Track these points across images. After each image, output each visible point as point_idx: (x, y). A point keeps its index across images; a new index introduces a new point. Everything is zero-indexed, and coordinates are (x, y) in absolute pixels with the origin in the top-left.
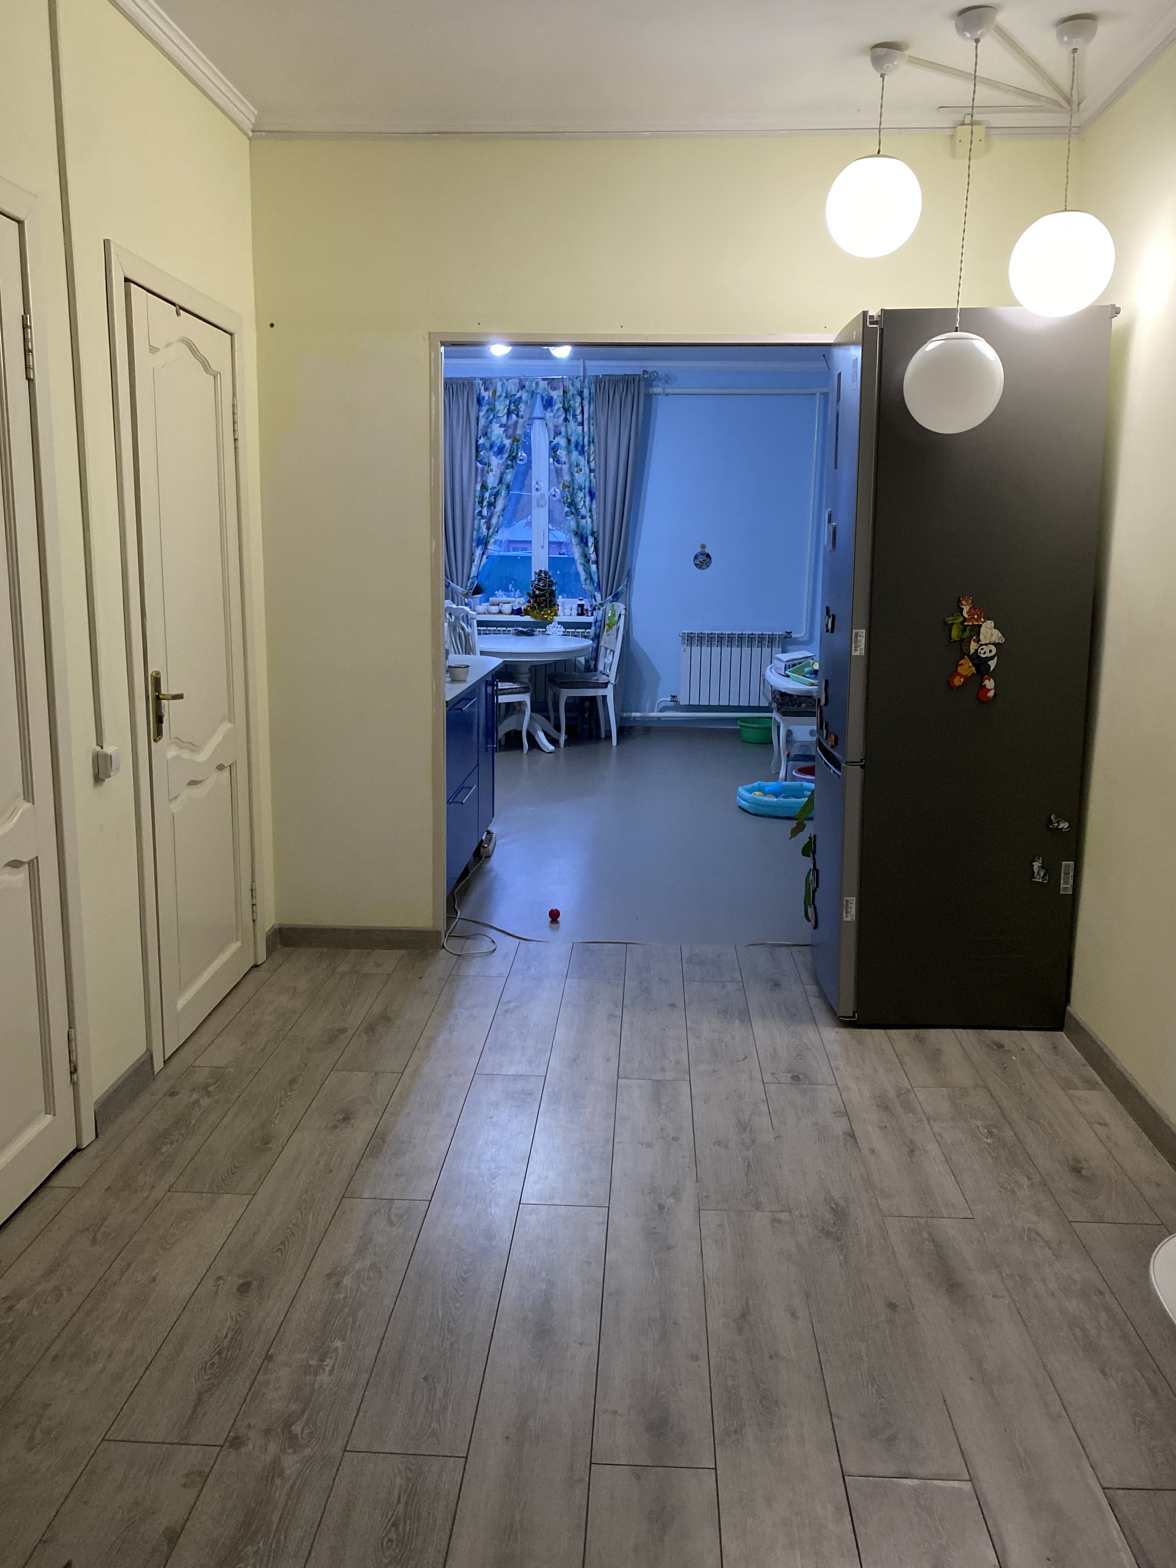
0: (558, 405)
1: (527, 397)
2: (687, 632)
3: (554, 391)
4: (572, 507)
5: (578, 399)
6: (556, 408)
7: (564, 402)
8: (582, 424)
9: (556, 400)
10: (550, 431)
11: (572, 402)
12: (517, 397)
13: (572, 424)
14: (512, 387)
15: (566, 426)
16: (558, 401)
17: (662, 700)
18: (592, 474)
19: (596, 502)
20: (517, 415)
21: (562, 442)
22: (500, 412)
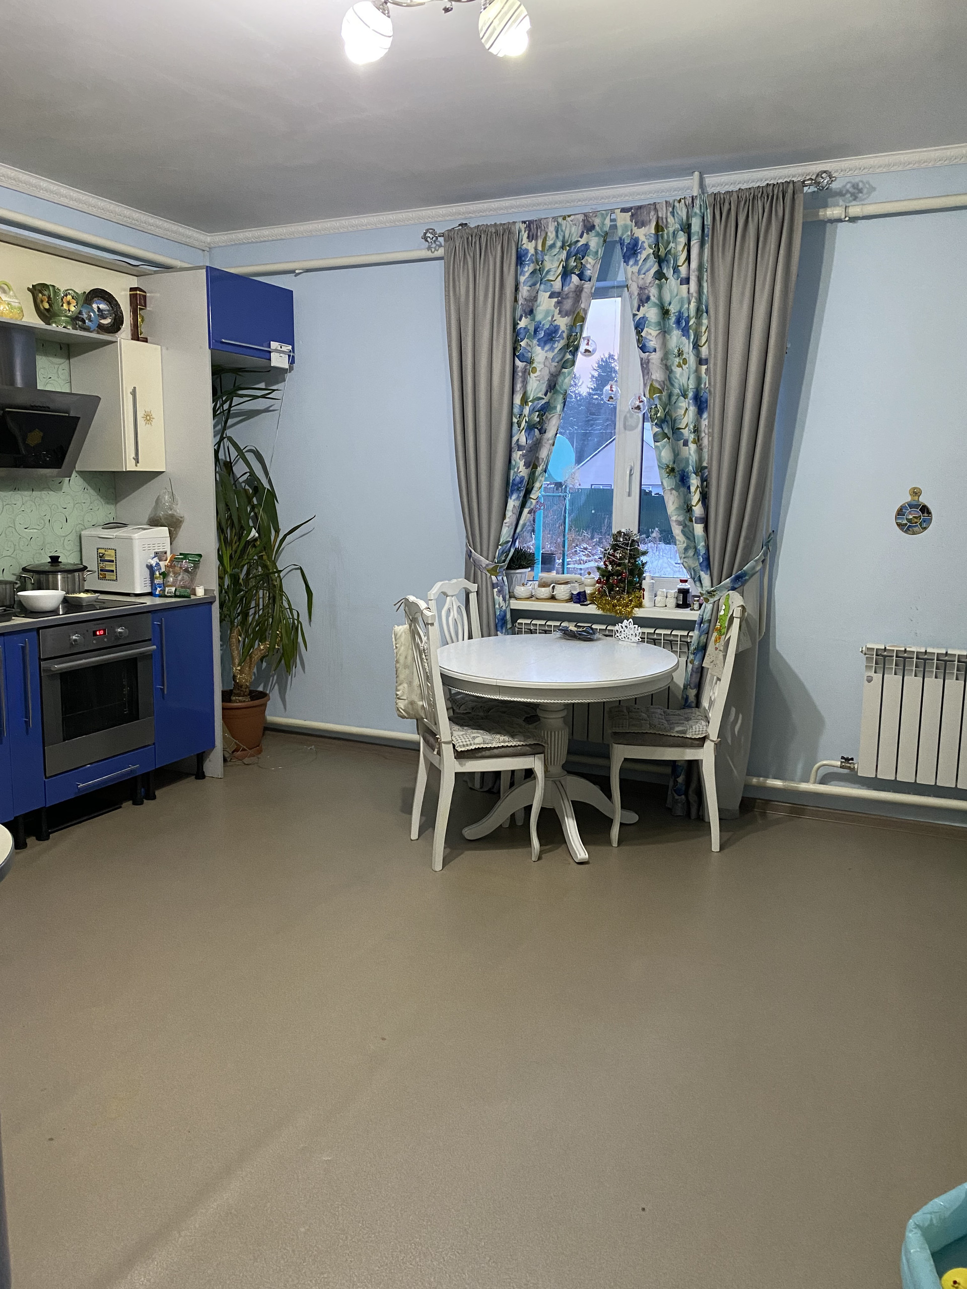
0: (647, 251)
1: (598, 244)
2: (876, 646)
3: (639, 228)
4: (665, 426)
5: (682, 239)
6: (643, 256)
7: (657, 245)
8: (687, 281)
9: (643, 242)
10: (633, 297)
11: (672, 245)
12: (580, 244)
13: (672, 282)
14: (572, 230)
15: (660, 287)
16: (646, 245)
17: (825, 762)
18: (704, 367)
19: (709, 415)
20: (581, 276)
21: (651, 313)
22: (552, 273)
